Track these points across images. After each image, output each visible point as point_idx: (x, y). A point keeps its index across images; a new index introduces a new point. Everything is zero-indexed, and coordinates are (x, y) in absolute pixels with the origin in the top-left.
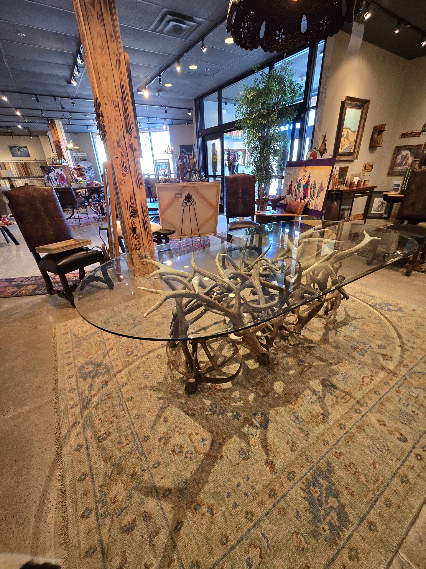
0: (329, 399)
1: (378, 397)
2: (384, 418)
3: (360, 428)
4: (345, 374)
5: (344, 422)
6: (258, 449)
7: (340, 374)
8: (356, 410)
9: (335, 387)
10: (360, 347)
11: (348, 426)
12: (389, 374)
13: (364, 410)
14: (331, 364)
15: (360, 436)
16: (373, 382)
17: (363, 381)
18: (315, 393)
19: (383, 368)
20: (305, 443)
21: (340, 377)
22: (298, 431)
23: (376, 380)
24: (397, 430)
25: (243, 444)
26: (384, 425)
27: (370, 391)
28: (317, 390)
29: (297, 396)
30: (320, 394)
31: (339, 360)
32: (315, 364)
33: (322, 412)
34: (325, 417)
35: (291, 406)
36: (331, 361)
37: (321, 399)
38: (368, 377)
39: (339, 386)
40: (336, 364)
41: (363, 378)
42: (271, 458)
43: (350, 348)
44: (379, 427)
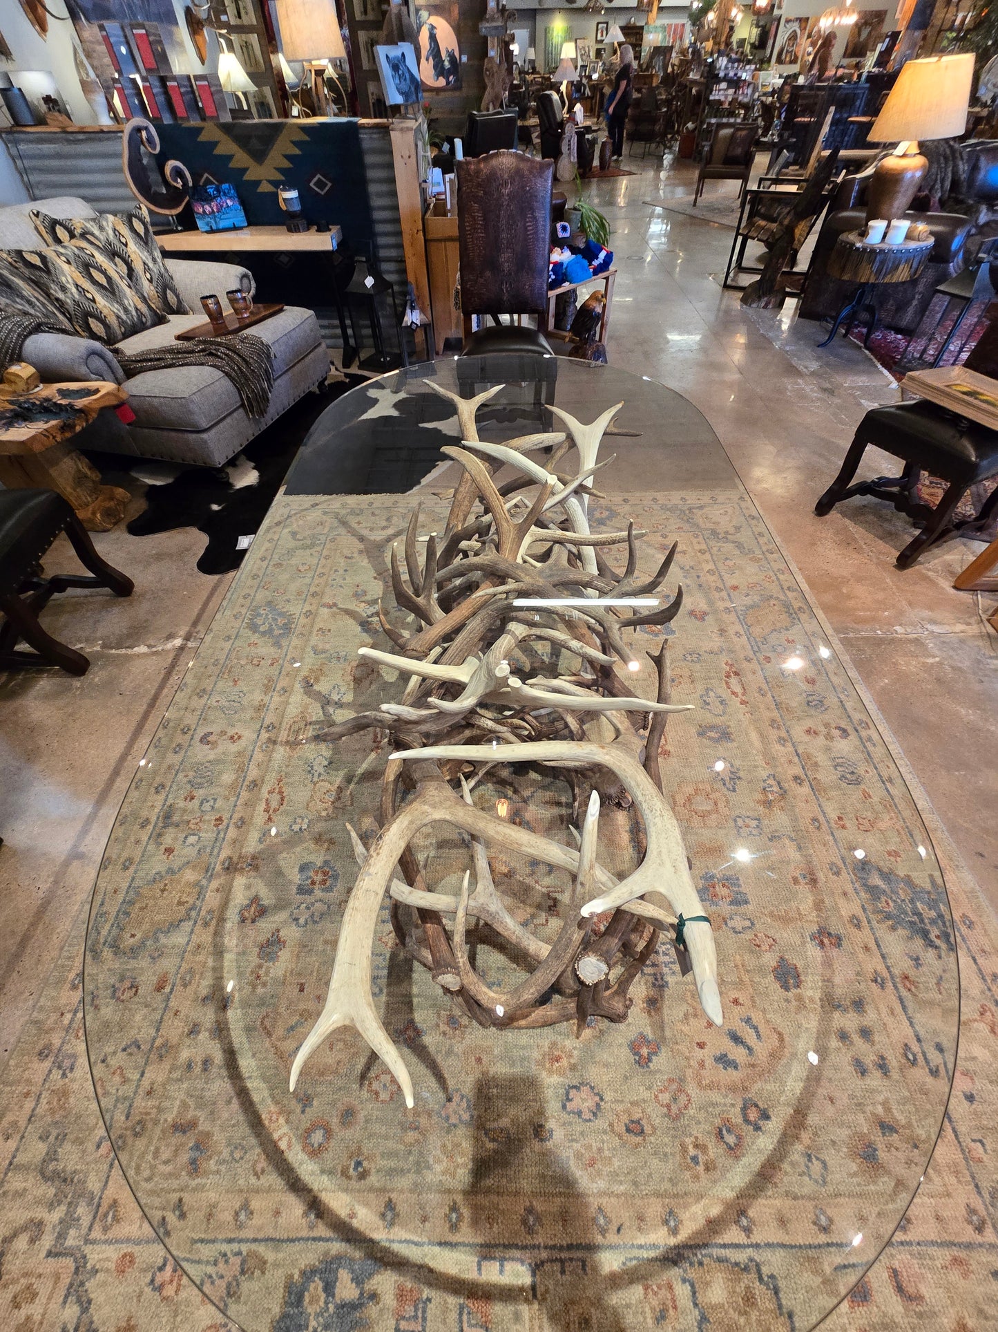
0: (316, 713)
1: (249, 779)
2: (233, 748)
3: (260, 708)
4: (315, 779)
5: (283, 699)
6: (352, 606)
7: (322, 770)
8: (274, 728)
9: (317, 738)
10: (318, 893)
11: (276, 699)
12: (240, 857)
13: (265, 735)
14: (349, 779)
15: (257, 697)
16: (263, 806)
17: (281, 792)
18: (339, 705)
19: (254, 864)
20: (313, 642)
21: (319, 765)
22: (327, 646)
23: (259, 818)
24: (214, 745)
25: (368, 598)
26: (232, 738)
27: (263, 781)
28: (339, 711)
29: (357, 681)
30: (331, 710)
31: (337, 804)
32: (373, 755)
33: (316, 688)
34: (308, 686)
35: (354, 664)
36: (352, 786)
37: (326, 702)
38: (275, 811)
39: (313, 746)
40: (340, 789)
41: (282, 799)
42: (335, 609)
43: (338, 865)
44: (238, 729)
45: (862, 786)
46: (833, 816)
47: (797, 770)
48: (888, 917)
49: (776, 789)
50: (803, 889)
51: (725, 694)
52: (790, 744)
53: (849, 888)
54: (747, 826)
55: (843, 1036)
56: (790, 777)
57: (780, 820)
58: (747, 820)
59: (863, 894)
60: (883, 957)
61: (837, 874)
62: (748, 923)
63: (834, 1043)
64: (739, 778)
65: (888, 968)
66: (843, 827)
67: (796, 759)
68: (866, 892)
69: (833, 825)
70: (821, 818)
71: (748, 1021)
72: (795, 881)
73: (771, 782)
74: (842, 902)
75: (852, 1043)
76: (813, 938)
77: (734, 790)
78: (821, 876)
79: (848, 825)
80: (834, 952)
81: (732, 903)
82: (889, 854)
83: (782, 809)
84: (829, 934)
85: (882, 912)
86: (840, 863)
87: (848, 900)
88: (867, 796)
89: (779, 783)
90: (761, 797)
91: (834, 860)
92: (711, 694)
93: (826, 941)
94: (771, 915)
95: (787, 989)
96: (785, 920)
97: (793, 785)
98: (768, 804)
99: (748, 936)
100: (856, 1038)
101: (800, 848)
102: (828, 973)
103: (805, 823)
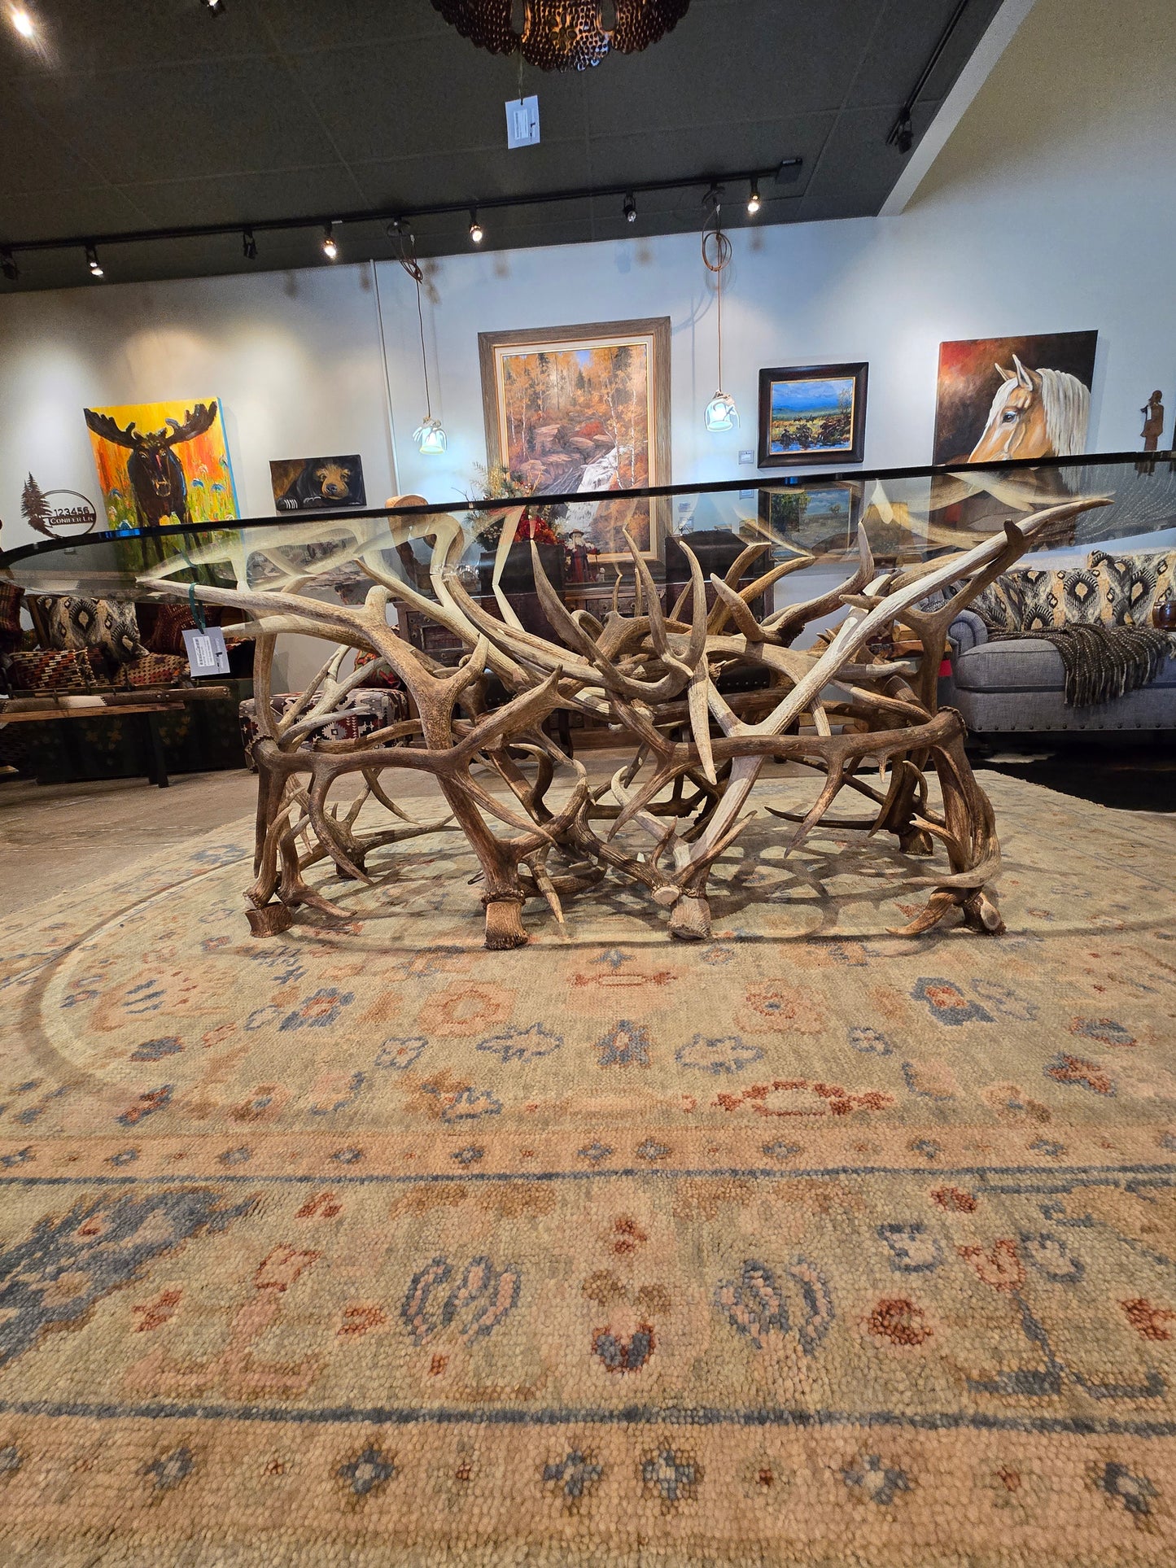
45: (392, 1321)
46: (349, 1200)
47: (495, 1162)
48: (68, 1224)
49: (463, 1107)
50: (243, 1096)
51: (758, 1073)
52: (583, 1166)
53: (183, 1168)
54: (400, 1052)
55: (30, 1086)
56: (484, 1140)
57: (388, 1098)
58: (413, 1054)
59: (152, 1190)
60: (32, 1182)
61: (224, 1158)
62: (255, 1024)
63: (37, 1074)
64: (505, 1059)
65: (12, 1181)
66: (307, 1211)
67: (534, 1167)
68: (148, 1199)
69: (324, 1189)
70: (355, 1170)
71: (155, 1007)
72: (268, 1090)
73: (482, 1103)
74: (174, 1145)
75: (12, 1092)
76: (167, 1089)
77: (480, 1047)
78: (245, 1128)
79: (308, 1222)
80: (122, 1109)
81: (295, 1015)
82: (170, 1299)
83: (411, 1108)
84: (147, 1112)
85: (90, 1213)
86: (240, 1170)
87: (169, 1156)
88: (356, 1321)
89: (473, 1116)
90: (454, 1079)
91: (254, 1161)
92: (747, 1055)
93: (146, 1104)
94: (244, 1050)
95: (144, 1045)
96: (217, 1065)
97: (464, 1142)
98: (434, 1087)
99: (240, 1023)
100: (8, 1099)
101: (315, 1112)
102: (105, 1094)
103: (360, 1136)
